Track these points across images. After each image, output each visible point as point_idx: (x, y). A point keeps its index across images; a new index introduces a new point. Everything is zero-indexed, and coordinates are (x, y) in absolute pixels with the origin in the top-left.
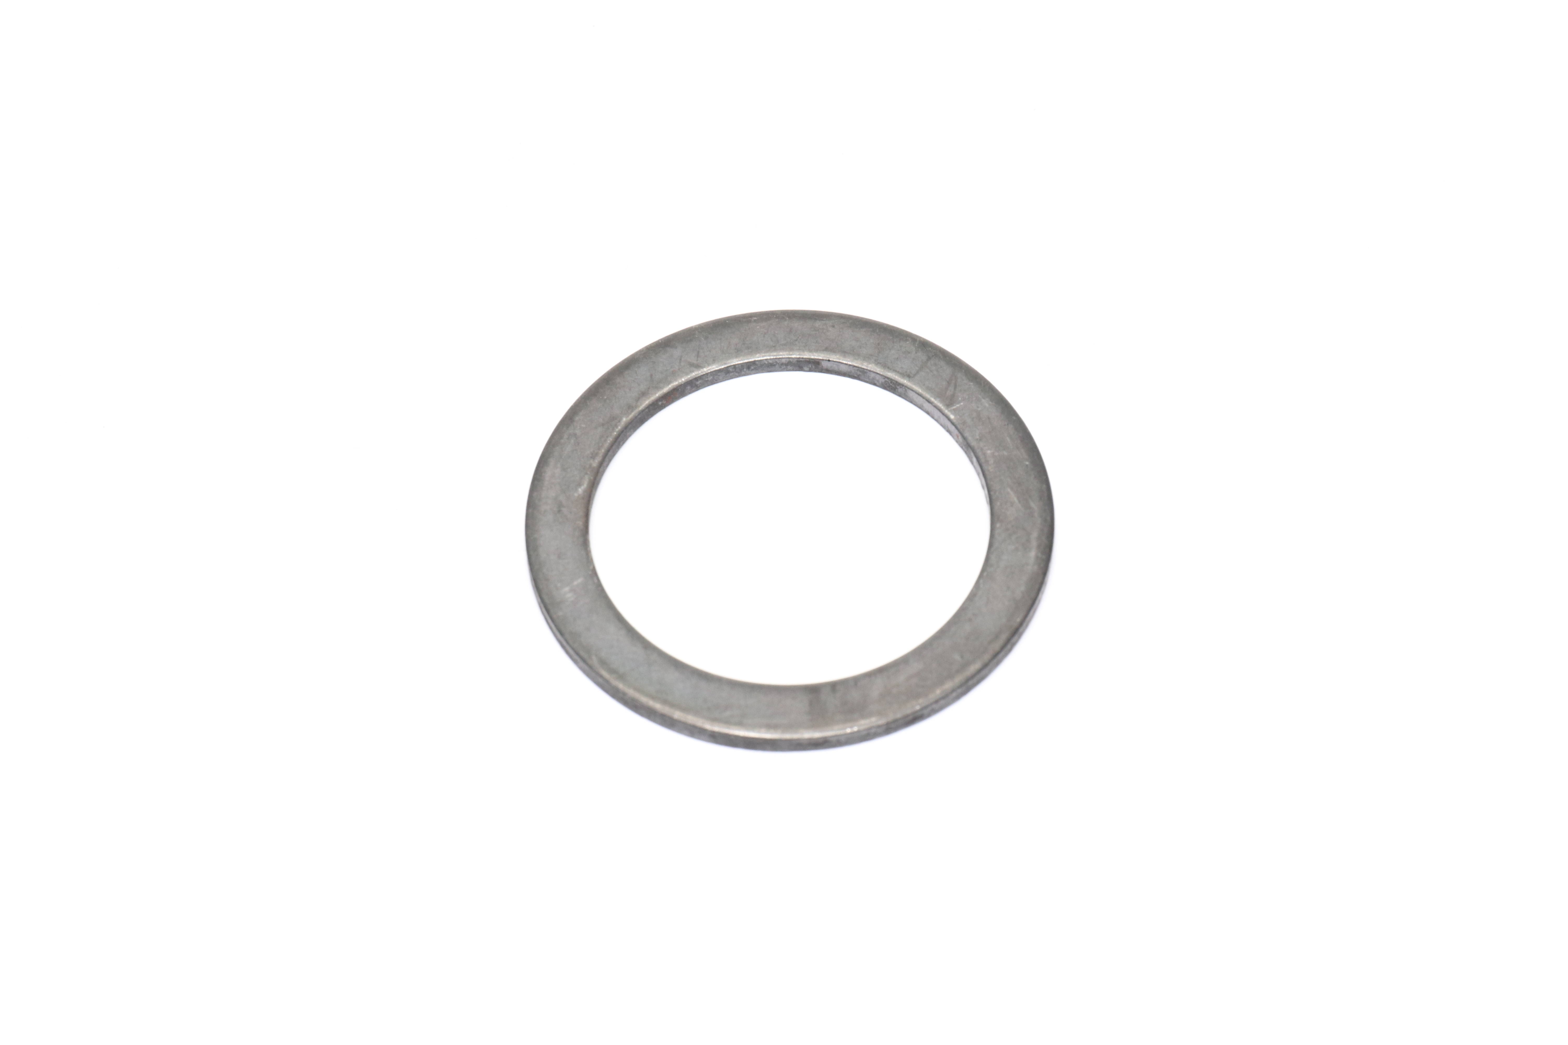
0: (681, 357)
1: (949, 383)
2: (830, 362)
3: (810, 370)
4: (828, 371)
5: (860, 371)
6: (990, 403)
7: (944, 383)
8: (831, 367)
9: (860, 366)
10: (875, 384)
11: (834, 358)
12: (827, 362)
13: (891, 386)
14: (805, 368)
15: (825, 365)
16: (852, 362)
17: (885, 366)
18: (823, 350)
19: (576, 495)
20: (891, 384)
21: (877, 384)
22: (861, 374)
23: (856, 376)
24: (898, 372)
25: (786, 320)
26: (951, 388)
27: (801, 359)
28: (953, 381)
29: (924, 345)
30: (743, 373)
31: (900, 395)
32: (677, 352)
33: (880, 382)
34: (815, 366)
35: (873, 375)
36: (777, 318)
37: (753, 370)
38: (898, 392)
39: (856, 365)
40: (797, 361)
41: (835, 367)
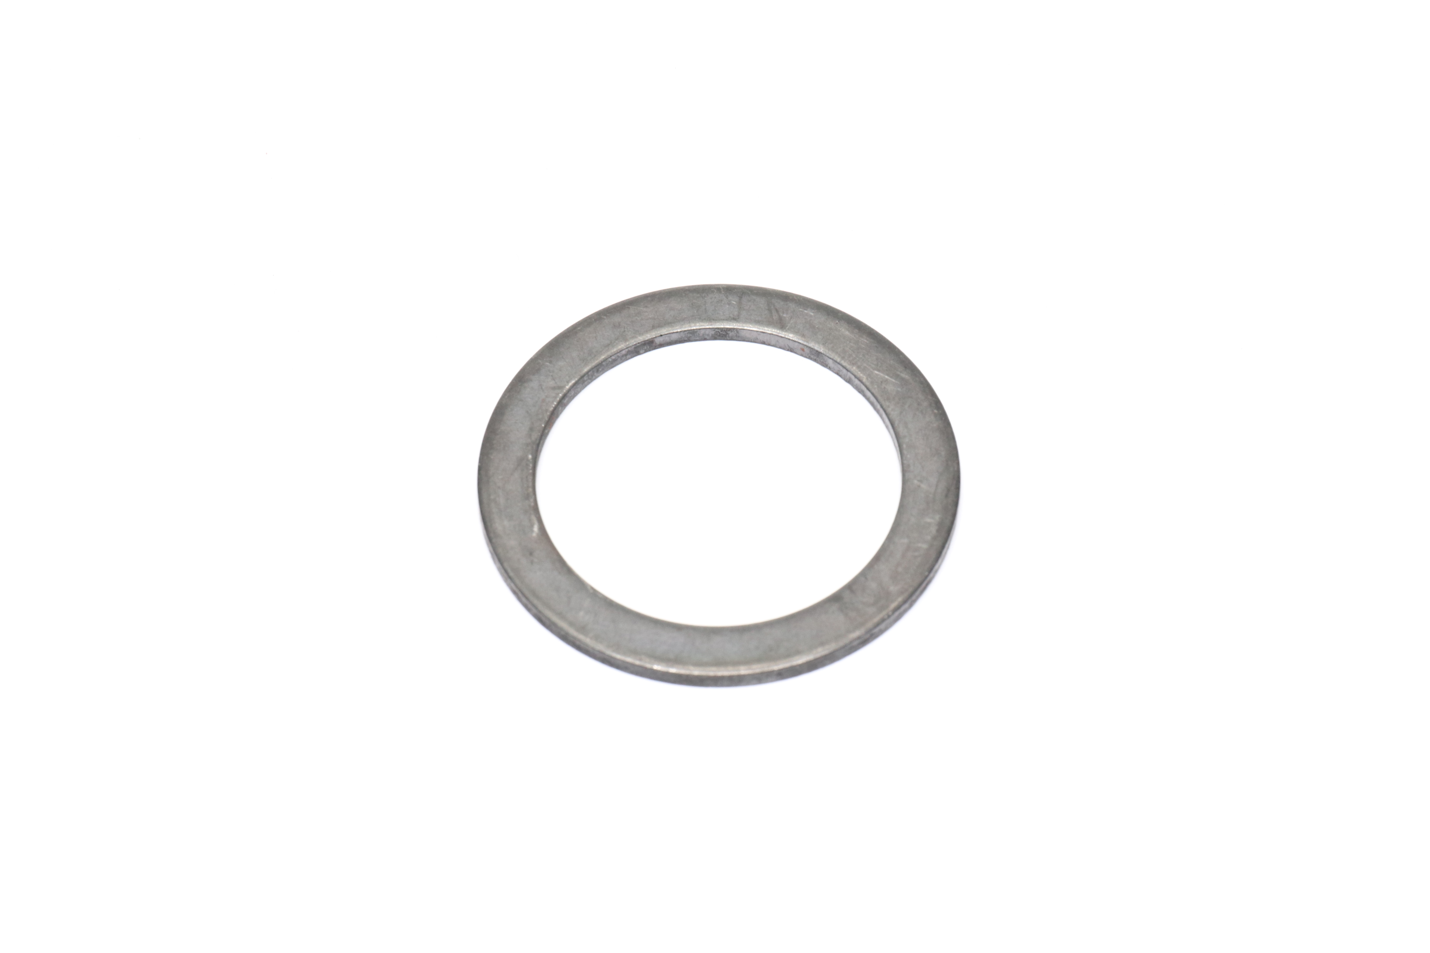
0: (541, 385)
1: (770, 310)
2: (663, 336)
3: (646, 351)
4: (661, 345)
5: (691, 333)
6: (813, 311)
7: (766, 312)
8: (663, 341)
9: (690, 329)
10: (705, 339)
11: (664, 331)
12: (660, 337)
13: (722, 335)
14: (641, 352)
15: (658, 341)
16: (681, 328)
17: (710, 319)
18: (652, 329)
19: (534, 535)
20: (721, 333)
21: (708, 338)
22: (691, 335)
23: (686, 339)
24: (724, 320)
25: (604, 319)
26: (774, 313)
27: (638, 345)
28: (772, 307)
29: (729, 290)
30: (594, 377)
31: (732, 339)
32: (534, 383)
33: (710, 335)
34: (650, 345)
35: (702, 332)
36: (596, 320)
37: (601, 371)
38: (729, 337)
39: (686, 329)
40: (635, 348)
41: (667, 339)
